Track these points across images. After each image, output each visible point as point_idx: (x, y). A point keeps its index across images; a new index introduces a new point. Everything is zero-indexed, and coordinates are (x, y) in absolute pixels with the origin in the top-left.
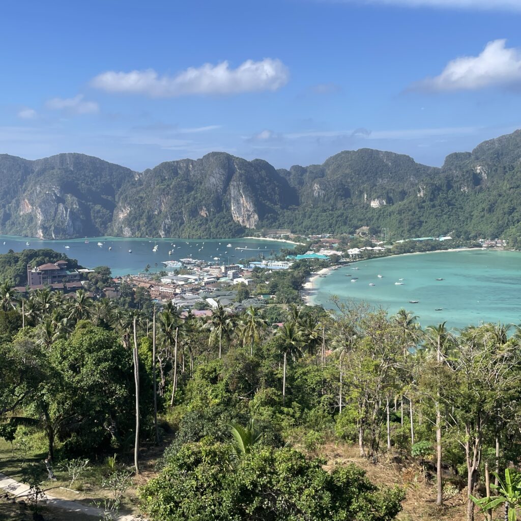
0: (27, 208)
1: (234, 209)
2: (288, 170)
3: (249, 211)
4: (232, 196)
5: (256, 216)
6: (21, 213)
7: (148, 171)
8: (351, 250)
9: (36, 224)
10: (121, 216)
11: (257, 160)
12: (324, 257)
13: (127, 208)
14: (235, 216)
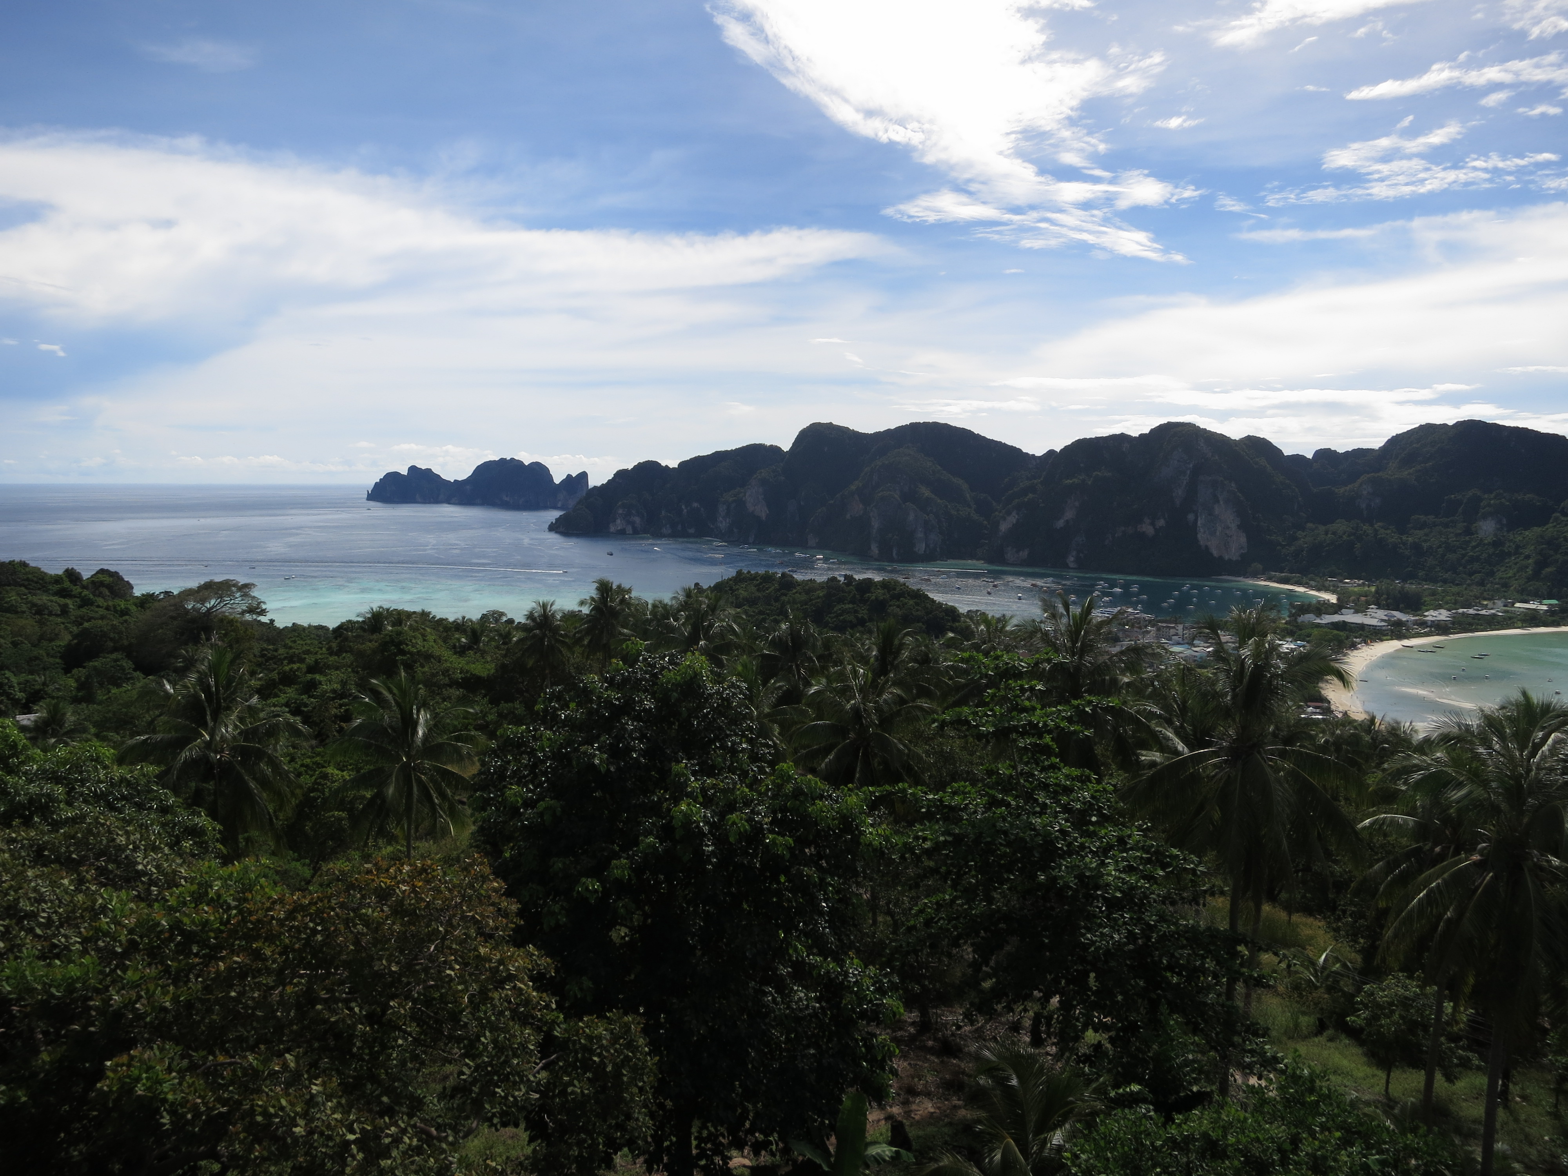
0: (856, 508)
1: (1203, 525)
2: (1310, 456)
3: (1228, 528)
4: (1202, 500)
5: (1243, 539)
6: (848, 516)
7: (1051, 452)
8: (1432, 612)
9: (869, 535)
10: (1004, 527)
11: (1249, 438)
12: (1374, 622)
13: (1014, 513)
14: (1202, 537)
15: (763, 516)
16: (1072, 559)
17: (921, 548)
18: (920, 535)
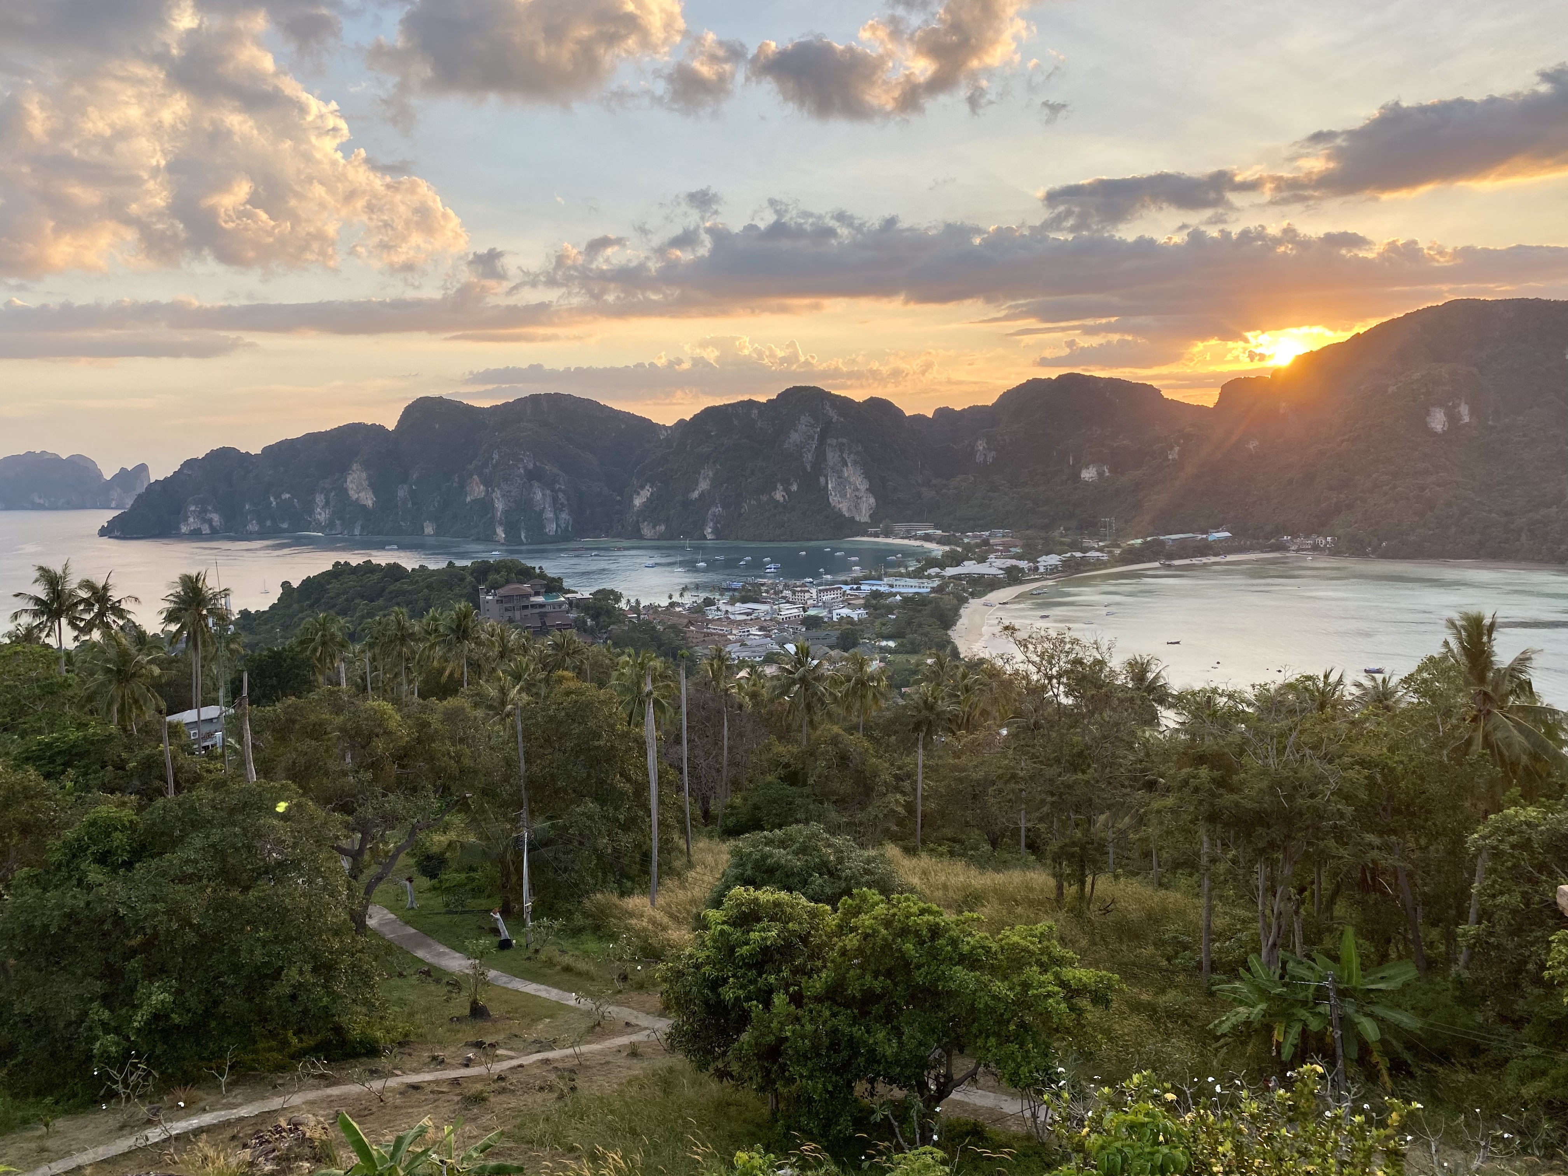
0: (477, 490)
1: (834, 488)
2: (930, 415)
3: (857, 490)
4: (831, 464)
5: (872, 500)
6: (468, 499)
7: (682, 422)
8: (1044, 558)
9: (493, 517)
10: (638, 502)
11: (873, 399)
12: (993, 571)
13: (647, 487)
14: (834, 499)
15: (370, 503)
16: (710, 530)
17: (551, 528)
18: (549, 514)
